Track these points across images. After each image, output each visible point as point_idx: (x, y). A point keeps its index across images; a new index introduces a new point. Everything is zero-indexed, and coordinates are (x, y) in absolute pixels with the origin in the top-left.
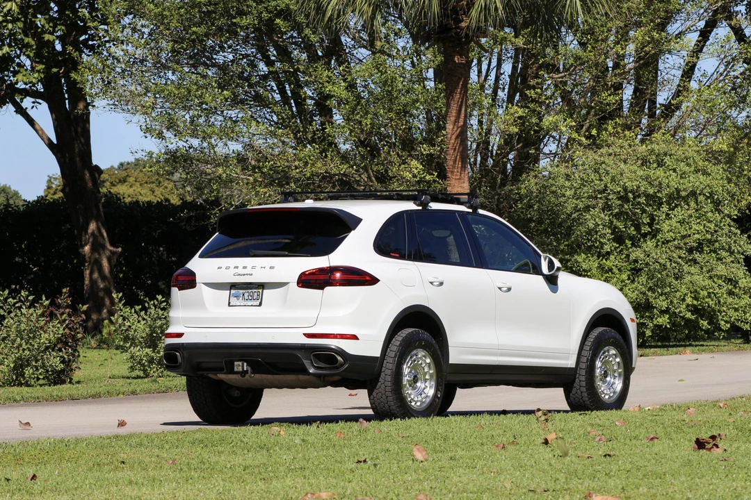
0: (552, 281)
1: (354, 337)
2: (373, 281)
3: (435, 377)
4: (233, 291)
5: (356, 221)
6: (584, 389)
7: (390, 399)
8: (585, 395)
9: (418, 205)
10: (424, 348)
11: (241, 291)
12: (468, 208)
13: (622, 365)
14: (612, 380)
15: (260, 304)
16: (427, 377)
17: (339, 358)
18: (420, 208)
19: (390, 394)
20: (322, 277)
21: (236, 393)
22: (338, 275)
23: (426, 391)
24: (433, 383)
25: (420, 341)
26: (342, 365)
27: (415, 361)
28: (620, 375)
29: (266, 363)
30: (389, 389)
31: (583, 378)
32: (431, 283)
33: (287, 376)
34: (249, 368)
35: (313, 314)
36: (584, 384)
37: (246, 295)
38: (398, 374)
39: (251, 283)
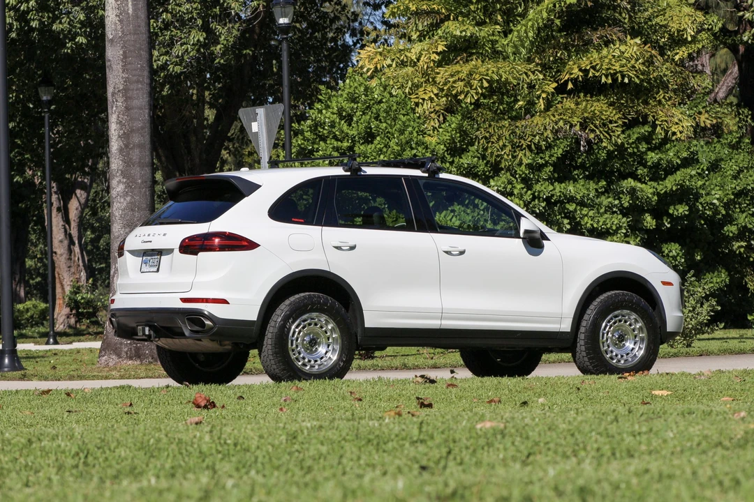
0: (534, 243)
1: (224, 302)
2: (251, 245)
3: (339, 341)
4: (144, 258)
5: (254, 187)
6: (584, 354)
7: (273, 362)
8: (586, 359)
9: (346, 171)
10: (321, 311)
11: (149, 258)
12: (423, 172)
13: (645, 330)
14: (632, 346)
15: (158, 271)
16: (331, 341)
17: (208, 322)
18: (349, 173)
19: (271, 357)
20: (198, 243)
21: (202, 358)
22: (217, 240)
23: (329, 355)
24: (337, 347)
25: (313, 304)
26: (212, 328)
27: (310, 324)
28: (642, 340)
29: (162, 327)
30: (270, 352)
31: (582, 343)
32: (337, 248)
33: (181, 340)
34: (152, 332)
35: (188, 279)
36: (583, 348)
37: (151, 261)
38: (282, 338)
39: (153, 250)
